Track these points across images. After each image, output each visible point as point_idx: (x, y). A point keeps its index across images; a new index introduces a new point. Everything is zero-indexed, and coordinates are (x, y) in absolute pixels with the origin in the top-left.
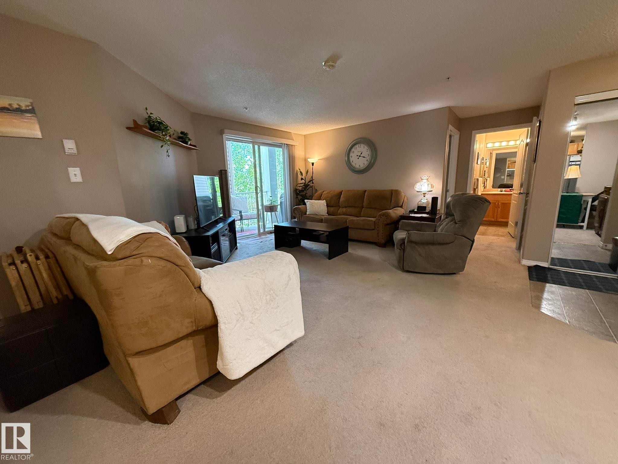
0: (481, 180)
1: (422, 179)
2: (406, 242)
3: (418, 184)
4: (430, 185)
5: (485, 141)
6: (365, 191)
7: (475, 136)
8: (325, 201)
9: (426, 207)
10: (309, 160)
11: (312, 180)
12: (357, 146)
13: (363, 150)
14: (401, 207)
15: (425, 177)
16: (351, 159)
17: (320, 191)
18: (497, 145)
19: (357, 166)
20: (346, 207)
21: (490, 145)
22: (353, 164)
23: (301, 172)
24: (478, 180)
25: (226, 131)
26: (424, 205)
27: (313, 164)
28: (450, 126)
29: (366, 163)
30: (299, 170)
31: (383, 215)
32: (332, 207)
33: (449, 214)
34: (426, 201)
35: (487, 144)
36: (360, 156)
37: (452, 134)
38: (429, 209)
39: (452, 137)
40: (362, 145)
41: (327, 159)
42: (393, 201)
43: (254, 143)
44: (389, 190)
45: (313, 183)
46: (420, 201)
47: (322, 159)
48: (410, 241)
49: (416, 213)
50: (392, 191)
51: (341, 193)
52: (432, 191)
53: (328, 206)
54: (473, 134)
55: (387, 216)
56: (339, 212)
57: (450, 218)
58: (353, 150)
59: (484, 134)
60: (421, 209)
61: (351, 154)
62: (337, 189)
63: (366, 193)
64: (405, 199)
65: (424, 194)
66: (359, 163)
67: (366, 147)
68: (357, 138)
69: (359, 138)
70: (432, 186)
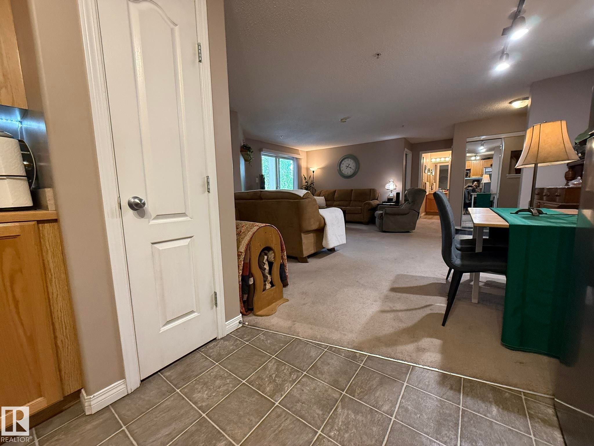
0: (428, 183)
1: (390, 182)
2: (383, 215)
3: (387, 185)
4: (395, 185)
5: (430, 157)
6: (352, 190)
7: (421, 155)
8: (323, 197)
9: (392, 199)
10: (311, 169)
11: (312, 183)
12: (346, 160)
13: (350, 162)
14: (377, 199)
15: (392, 180)
16: (342, 169)
17: (319, 191)
18: (438, 160)
19: (346, 173)
20: (339, 201)
21: (433, 160)
22: (343, 172)
23: (305, 177)
24: (426, 183)
25: (264, 149)
26: (392, 198)
27: (313, 172)
28: (406, 149)
29: (352, 171)
30: (304, 176)
31: (366, 204)
32: (329, 201)
33: (406, 200)
34: (393, 195)
35: (432, 159)
36: (348, 167)
37: (407, 153)
38: (394, 200)
39: (407, 156)
40: (350, 160)
41: (324, 168)
42: (371, 196)
43: (276, 157)
44: (368, 189)
45: (313, 185)
46: (389, 195)
47: (319, 168)
48: (386, 213)
49: (387, 202)
50: (370, 189)
51: (335, 191)
52: (396, 189)
53: (326, 200)
54: (420, 154)
55: (369, 204)
56: (334, 204)
57: (407, 202)
58: (343, 162)
59: (429, 154)
60: (390, 200)
61: (342, 165)
62: (332, 190)
63: (353, 191)
64: (379, 195)
65: (391, 191)
66: (347, 171)
67: (352, 161)
68: (346, 155)
69: (347, 155)
70: (396, 186)
